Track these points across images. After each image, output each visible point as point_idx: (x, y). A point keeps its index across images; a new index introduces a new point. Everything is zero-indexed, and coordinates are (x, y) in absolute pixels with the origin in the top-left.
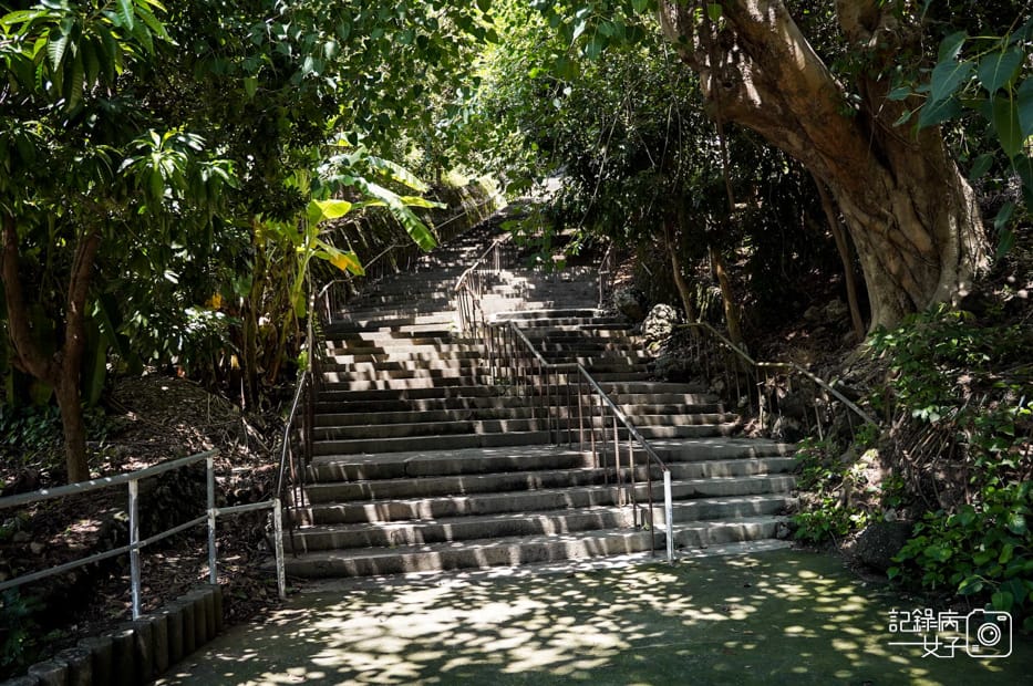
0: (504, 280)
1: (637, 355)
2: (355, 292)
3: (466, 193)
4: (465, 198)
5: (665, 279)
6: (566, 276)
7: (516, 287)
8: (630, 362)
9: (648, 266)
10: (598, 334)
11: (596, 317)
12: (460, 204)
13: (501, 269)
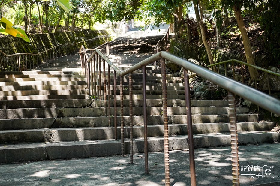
0: (110, 57)
1: (179, 85)
2: (44, 63)
3: (100, 32)
4: (99, 34)
5: (188, 51)
6: (138, 56)
7: (115, 60)
8: (175, 89)
9: (178, 47)
10: (155, 75)
11: (153, 69)
12: (97, 36)
13: (109, 54)
